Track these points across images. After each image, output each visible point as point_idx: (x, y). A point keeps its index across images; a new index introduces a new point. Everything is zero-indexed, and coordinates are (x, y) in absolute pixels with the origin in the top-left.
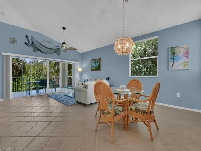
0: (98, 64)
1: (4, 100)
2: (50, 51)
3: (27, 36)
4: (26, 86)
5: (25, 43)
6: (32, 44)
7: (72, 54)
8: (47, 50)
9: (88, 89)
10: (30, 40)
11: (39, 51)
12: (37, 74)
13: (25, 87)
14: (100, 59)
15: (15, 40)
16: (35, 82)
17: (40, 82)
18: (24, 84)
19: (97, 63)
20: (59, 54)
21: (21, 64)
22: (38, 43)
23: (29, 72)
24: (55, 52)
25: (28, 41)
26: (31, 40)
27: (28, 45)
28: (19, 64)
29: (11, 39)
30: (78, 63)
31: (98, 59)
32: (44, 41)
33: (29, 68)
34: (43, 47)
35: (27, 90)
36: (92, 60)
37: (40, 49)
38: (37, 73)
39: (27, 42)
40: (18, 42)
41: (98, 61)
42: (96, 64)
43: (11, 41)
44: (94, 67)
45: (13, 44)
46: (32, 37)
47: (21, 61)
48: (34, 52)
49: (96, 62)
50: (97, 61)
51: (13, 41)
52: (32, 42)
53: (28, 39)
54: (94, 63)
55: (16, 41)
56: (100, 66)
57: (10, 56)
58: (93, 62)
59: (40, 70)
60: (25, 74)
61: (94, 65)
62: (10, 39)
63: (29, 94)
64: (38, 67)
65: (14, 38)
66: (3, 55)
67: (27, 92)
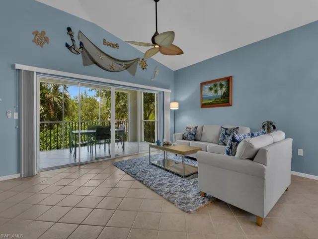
0: (221, 92)
1: (21, 175)
2: (116, 66)
3: (69, 29)
4: (69, 137)
5: (67, 45)
6: (81, 47)
7: (157, 73)
8: (110, 62)
9: (265, 163)
10: (75, 38)
11: (95, 65)
12: (86, 117)
13: (68, 139)
14: (228, 80)
15: (45, 36)
16: (86, 131)
17: (95, 131)
18: (66, 134)
19: (218, 88)
20: (133, 73)
21: (62, 98)
22: (93, 46)
23: (73, 114)
24: (127, 67)
25: (73, 40)
26: (79, 38)
27: (73, 51)
28: (59, 98)
29: (36, 33)
30: (169, 91)
31: (223, 79)
32: (105, 43)
33: (73, 106)
34: (102, 56)
35: (72, 146)
36: (202, 84)
37: (97, 60)
38: (86, 115)
39: (70, 44)
40: (50, 41)
41: (224, 83)
42: (216, 91)
43: (35, 37)
44: (210, 100)
45: (41, 44)
46: (80, 32)
47: (61, 93)
48: (86, 67)
49: (215, 86)
50: (218, 83)
51: (41, 39)
52: (81, 44)
53: (71, 35)
54: (211, 89)
55: (47, 40)
56: (228, 96)
57: (33, 72)
58: (207, 87)
59: (90, 110)
60: (69, 115)
61: (208, 93)
62: (33, 34)
63: (75, 157)
64: (87, 106)
65: (43, 33)
66: (19, 70)
67: (71, 152)
